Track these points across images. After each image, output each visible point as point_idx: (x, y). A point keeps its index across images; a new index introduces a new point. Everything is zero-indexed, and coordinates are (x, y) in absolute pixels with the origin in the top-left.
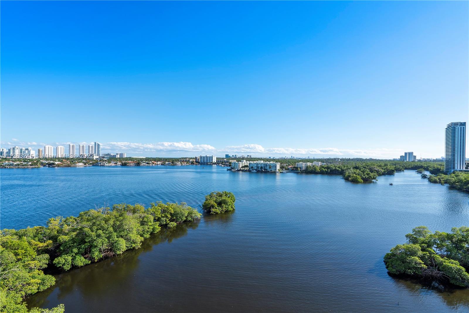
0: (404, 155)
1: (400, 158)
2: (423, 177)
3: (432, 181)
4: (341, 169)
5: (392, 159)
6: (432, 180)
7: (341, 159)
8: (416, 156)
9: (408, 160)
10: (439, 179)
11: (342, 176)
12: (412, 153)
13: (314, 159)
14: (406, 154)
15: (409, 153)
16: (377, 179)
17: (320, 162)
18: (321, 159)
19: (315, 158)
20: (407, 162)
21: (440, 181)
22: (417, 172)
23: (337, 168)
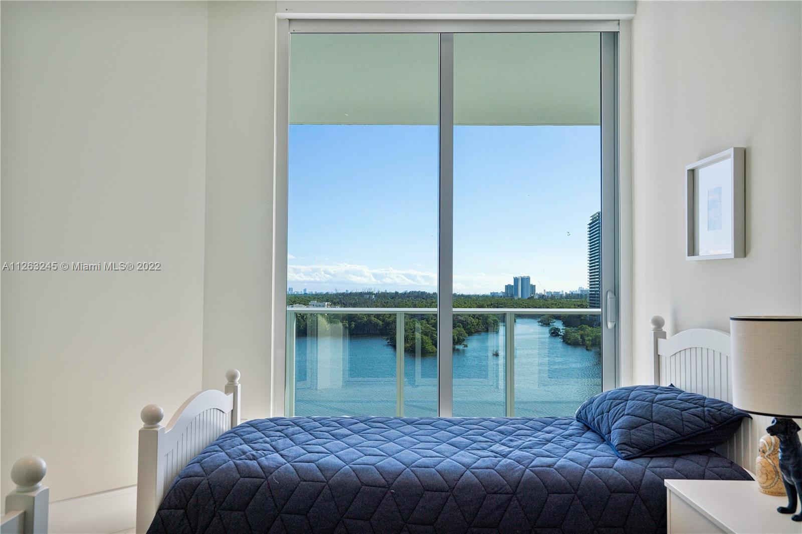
0: (513, 284)
1: (504, 291)
2: (552, 333)
3: (569, 342)
4: (383, 320)
5: (488, 293)
6: (569, 339)
7: (376, 295)
8: (535, 286)
9: (520, 297)
10: (582, 336)
11: (387, 339)
12: (528, 279)
13: (306, 294)
14: (516, 280)
15: (523, 279)
16: (465, 344)
17: (326, 303)
18: (324, 295)
19: (307, 292)
20: (519, 299)
21: (584, 340)
22: (540, 324)
23: (373, 318)
